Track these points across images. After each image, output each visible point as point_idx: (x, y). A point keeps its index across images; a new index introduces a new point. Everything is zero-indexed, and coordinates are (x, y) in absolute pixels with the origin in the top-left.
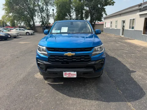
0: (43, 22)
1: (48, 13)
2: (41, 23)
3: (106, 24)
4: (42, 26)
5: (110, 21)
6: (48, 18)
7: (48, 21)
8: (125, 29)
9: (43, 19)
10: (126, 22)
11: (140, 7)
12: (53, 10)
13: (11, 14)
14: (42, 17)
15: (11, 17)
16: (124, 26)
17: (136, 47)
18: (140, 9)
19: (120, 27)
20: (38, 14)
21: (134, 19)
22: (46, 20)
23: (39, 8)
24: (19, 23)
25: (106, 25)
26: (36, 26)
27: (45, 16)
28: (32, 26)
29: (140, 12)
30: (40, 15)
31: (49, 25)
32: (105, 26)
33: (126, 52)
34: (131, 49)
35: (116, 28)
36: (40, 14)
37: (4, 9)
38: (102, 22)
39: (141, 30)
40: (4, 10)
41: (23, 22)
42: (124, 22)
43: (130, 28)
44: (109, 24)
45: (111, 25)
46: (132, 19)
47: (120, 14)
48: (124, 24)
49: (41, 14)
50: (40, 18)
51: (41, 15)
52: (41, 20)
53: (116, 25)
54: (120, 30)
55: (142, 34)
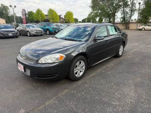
0: (125, 18)
2: (122, 20)
4: (122, 23)
6: (131, 14)
7: (130, 17)
9: (125, 15)
12: (139, 3)
14: (124, 12)
22: (128, 16)
26: (116, 22)
27: (128, 11)
31: (130, 21)
50: (122, 13)
51: (124, 10)
52: (122, 16)
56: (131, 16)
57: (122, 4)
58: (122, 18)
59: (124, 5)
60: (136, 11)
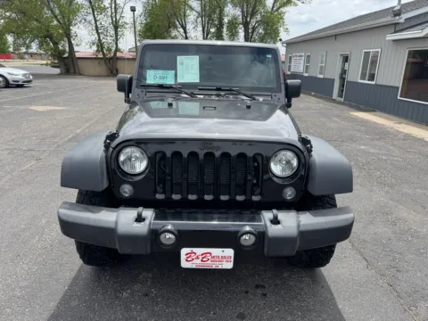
0: (102, 45)
1: (118, 18)
2: (95, 48)
3: (290, 62)
4: (96, 58)
5: (303, 54)
6: (117, 35)
7: (117, 44)
8: (349, 80)
9: (102, 36)
10: (352, 60)
11: (397, 18)
12: (133, 9)
14: (96, 27)
16: (344, 72)
18: (396, 24)
19: (334, 73)
21: (378, 52)
22: (109, 39)
24: (24, 44)
25: (292, 64)
26: (77, 55)
27: (107, 25)
28: (66, 55)
29: (395, 32)
30: (93, 22)
31: (118, 54)
32: (290, 67)
35: (321, 76)
36: (90, 18)
39: (396, 85)
41: (37, 41)
42: (346, 59)
43: (363, 77)
44: (302, 62)
45: (307, 67)
46: (372, 51)
47: (336, 36)
48: (347, 64)
49: (95, 18)
50: (93, 30)
51: (96, 21)
53: (321, 67)
54: (333, 80)
55: (399, 98)
56: (117, 40)
58: (94, 44)
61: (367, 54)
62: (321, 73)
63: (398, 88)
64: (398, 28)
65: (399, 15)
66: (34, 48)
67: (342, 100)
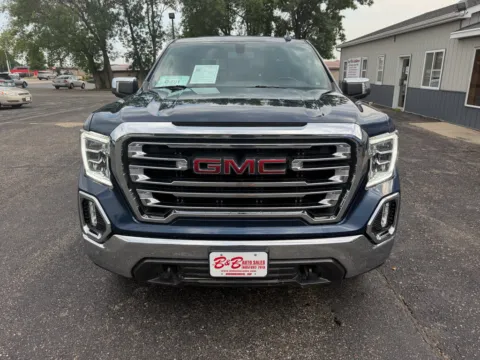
0: (140, 58)
1: (156, 27)
2: (131, 61)
3: (345, 68)
5: (359, 59)
6: (155, 46)
7: (155, 55)
8: (411, 86)
9: (139, 47)
10: (413, 63)
11: (463, 12)
12: (172, 16)
13: (30, 28)
14: (133, 37)
15: (30, 35)
16: (404, 77)
17: (444, 145)
18: (461, 20)
19: (393, 80)
20: (121, 30)
21: (442, 53)
22: (146, 51)
23: (126, 10)
24: (58, 59)
25: (348, 71)
26: (113, 68)
27: (144, 36)
28: (102, 69)
29: (461, 29)
30: (129, 32)
32: (345, 73)
33: (414, 161)
34: (429, 152)
35: (379, 83)
36: (127, 28)
37: (4, 8)
38: (332, 60)
39: (463, 90)
40: (7, 12)
41: (71, 55)
42: (406, 62)
43: (426, 82)
44: (358, 68)
45: (364, 72)
46: (435, 51)
47: (395, 36)
48: (408, 68)
49: (131, 29)
50: (129, 41)
51: (132, 32)
52: (131, 49)
53: (380, 73)
54: (393, 87)
55: (466, 105)
56: (155, 50)
57: (122, 12)
58: (130, 56)
59: (127, 14)
60: (165, 37)
61: (430, 55)
62: (379, 80)
63: (465, 93)
64: (464, 24)
65: (465, 9)
66: (69, 62)
67: (403, 109)
